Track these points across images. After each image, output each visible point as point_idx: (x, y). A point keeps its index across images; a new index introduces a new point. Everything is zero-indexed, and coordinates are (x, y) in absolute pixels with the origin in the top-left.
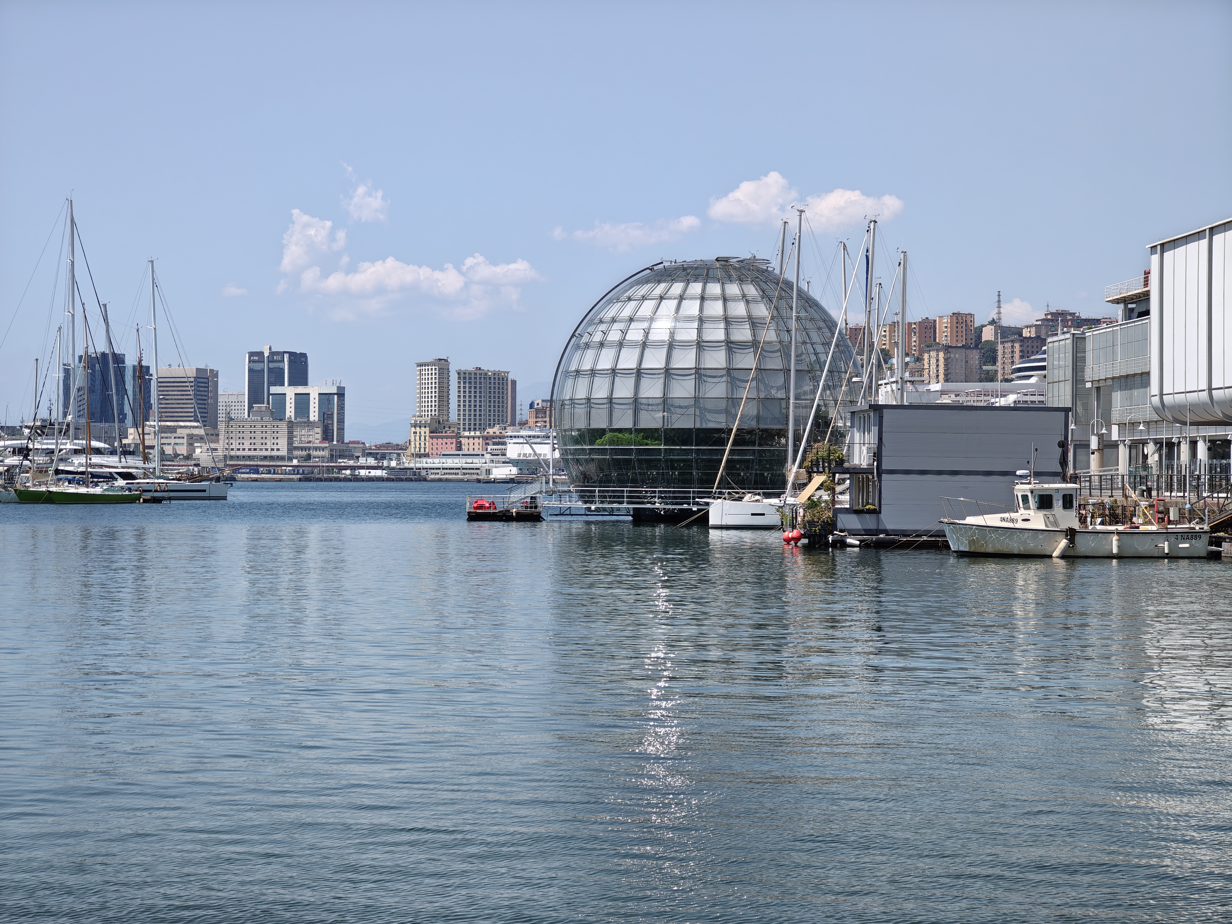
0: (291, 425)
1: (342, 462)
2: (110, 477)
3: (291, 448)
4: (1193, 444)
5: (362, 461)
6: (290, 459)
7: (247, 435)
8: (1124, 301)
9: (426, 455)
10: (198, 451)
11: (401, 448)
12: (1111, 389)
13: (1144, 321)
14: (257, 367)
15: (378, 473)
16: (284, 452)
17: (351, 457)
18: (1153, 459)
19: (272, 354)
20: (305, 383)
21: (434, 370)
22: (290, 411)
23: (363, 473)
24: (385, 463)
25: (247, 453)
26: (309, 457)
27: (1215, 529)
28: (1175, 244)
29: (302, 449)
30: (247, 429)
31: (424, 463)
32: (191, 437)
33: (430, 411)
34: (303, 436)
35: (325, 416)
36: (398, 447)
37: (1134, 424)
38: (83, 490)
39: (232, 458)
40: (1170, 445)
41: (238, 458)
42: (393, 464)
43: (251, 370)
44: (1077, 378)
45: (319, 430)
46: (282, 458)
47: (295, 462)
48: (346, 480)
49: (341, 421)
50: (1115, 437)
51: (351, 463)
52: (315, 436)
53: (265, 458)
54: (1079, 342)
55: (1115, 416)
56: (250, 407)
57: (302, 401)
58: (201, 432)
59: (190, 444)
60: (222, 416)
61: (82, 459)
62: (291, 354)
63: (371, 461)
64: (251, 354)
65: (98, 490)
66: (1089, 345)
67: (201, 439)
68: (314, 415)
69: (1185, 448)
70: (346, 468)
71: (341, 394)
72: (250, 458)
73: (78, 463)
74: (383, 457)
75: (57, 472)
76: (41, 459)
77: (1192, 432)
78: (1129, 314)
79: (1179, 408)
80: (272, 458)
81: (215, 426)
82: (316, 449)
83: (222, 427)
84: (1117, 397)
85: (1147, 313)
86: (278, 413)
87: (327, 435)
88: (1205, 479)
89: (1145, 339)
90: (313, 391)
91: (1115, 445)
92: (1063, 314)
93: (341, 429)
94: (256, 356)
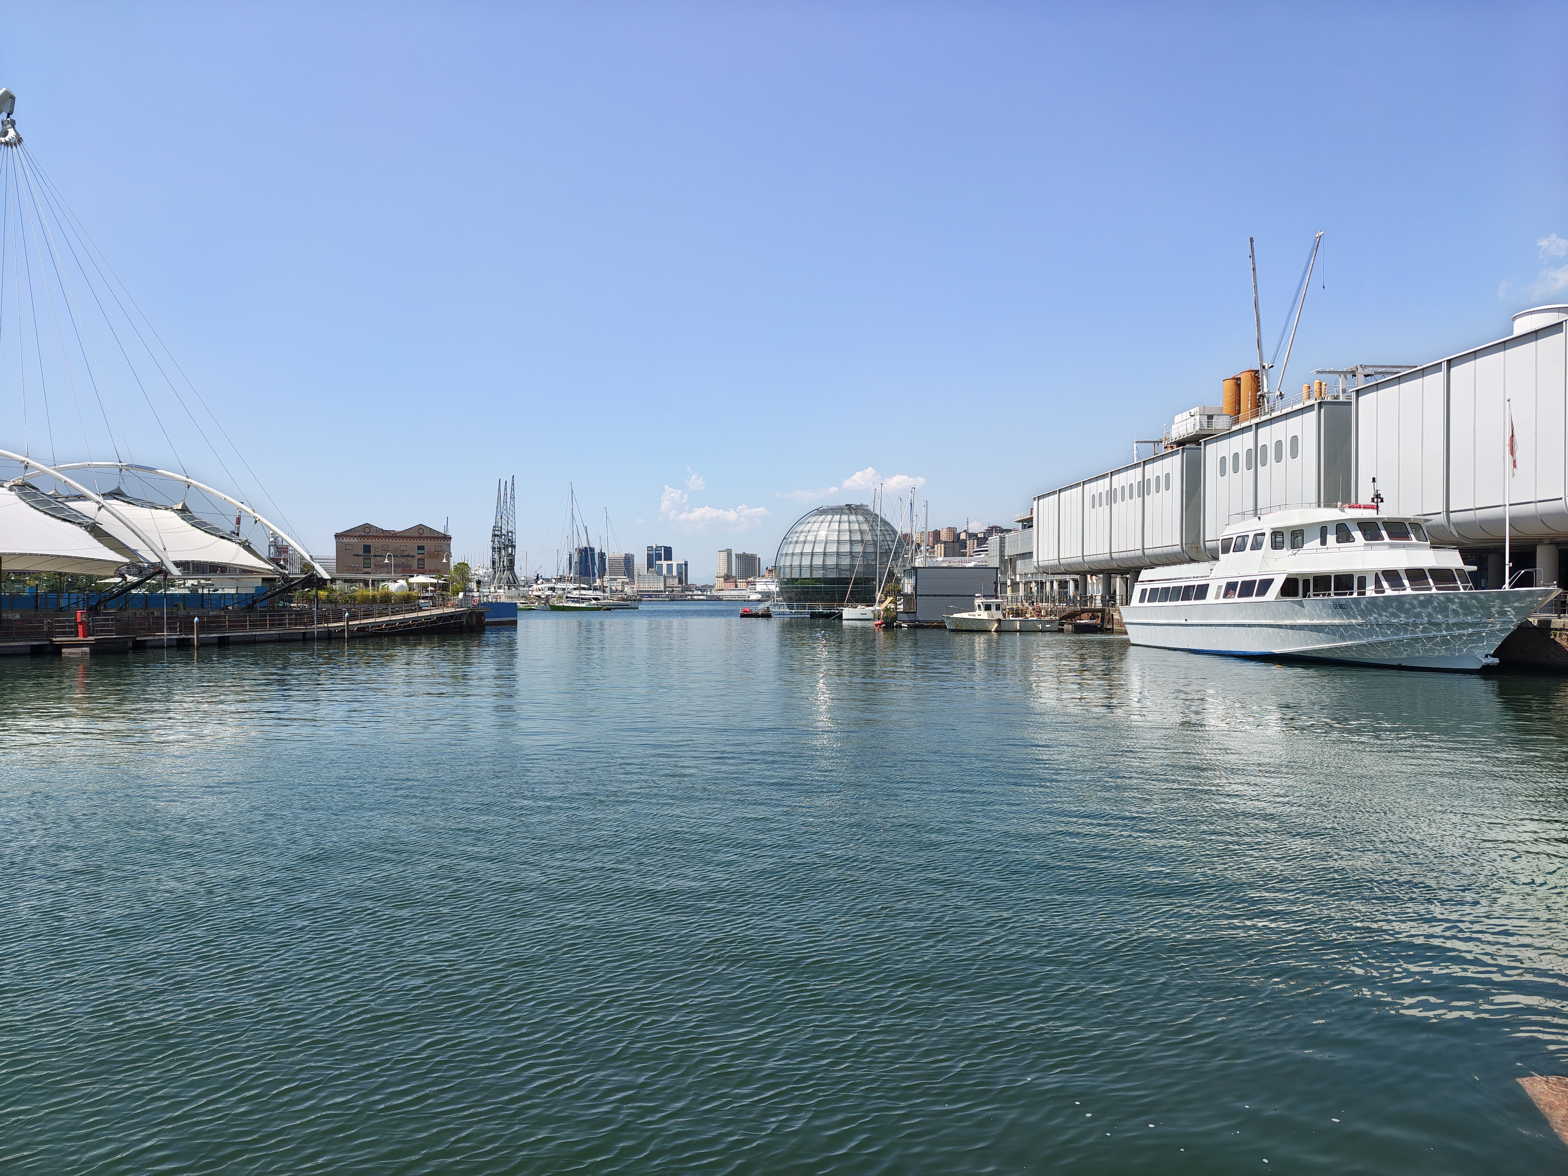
0: (665, 578)
1: (687, 593)
2: (590, 600)
3: (665, 588)
4: (1052, 583)
5: (695, 592)
6: (665, 592)
7: (647, 582)
8: (1022, 521)
9: (722, 590)
10: (626, 588)
11: (711, 587)
12: (1016, 559)
13: (1031, 529)
14: (651, 553)
16: (662, 589)
17: (691, 591)
18: (1034, 589)
19: (657, 547)
20: (671, 560)
21: (725, 554)
22: (665, 572)
23: (696, 597)
24: (705, 593)
25: (647, 589)
26: (673, 591)
27: (1061, 619)
28: (1044, 496)
29: (670, 587)
30: (646, 579)
31: (721, 593)
32: (623, 582)
33: (723, 571)
34: (670, 582)
35: (680, 573)
37: (1026, 574)
38: (577, 605)
39: (640, 591)
40: (1042, 583)
41: (643, 591)
43: (648, 554)
44: (1002, 556)
45: (677, 580)
46: (662, 591)
47: (667, 593)
48: (688, 600)
49: (686, 575)
50: (1018, 580)
51: (691, 593)
52: (675, 582)
53: (654, 591)
54: (1002, 540)
55: (1018, 571)
56: (648, 570)
57: (670, 567)
58: (627, 580)
59: (622, 586)
60: (636, 574)
61: (577, 592)
62: (665, 547)
63: (699, 593)
64: (648, 547)
65: (584, 605)
66: (1007, 541)
67: (627, 583)
68: (675, 573)
69: (1048, 584)
70: (689, 595)
71: (686, 565)
72: (648, 591)
73: (575, 594)
74: (704, 591)
75: (567, 597)
76: (560, 592)
77: (1051, 577)
78: (1024, 527)
79: (1046, 567)
80: (657, 591)
81: (633, 578)
82: (676, 587)
83: (636, 578)
84: (1019, 562)
85: (1032, 526)
86: (659, 573)
87: (680, 581)
88: (1057, 597)
89: (1031, 538)
90: (674, 563)
91: (1018, 583)
92: (996, 527)
93: (686, 579)
94: (650, 548)
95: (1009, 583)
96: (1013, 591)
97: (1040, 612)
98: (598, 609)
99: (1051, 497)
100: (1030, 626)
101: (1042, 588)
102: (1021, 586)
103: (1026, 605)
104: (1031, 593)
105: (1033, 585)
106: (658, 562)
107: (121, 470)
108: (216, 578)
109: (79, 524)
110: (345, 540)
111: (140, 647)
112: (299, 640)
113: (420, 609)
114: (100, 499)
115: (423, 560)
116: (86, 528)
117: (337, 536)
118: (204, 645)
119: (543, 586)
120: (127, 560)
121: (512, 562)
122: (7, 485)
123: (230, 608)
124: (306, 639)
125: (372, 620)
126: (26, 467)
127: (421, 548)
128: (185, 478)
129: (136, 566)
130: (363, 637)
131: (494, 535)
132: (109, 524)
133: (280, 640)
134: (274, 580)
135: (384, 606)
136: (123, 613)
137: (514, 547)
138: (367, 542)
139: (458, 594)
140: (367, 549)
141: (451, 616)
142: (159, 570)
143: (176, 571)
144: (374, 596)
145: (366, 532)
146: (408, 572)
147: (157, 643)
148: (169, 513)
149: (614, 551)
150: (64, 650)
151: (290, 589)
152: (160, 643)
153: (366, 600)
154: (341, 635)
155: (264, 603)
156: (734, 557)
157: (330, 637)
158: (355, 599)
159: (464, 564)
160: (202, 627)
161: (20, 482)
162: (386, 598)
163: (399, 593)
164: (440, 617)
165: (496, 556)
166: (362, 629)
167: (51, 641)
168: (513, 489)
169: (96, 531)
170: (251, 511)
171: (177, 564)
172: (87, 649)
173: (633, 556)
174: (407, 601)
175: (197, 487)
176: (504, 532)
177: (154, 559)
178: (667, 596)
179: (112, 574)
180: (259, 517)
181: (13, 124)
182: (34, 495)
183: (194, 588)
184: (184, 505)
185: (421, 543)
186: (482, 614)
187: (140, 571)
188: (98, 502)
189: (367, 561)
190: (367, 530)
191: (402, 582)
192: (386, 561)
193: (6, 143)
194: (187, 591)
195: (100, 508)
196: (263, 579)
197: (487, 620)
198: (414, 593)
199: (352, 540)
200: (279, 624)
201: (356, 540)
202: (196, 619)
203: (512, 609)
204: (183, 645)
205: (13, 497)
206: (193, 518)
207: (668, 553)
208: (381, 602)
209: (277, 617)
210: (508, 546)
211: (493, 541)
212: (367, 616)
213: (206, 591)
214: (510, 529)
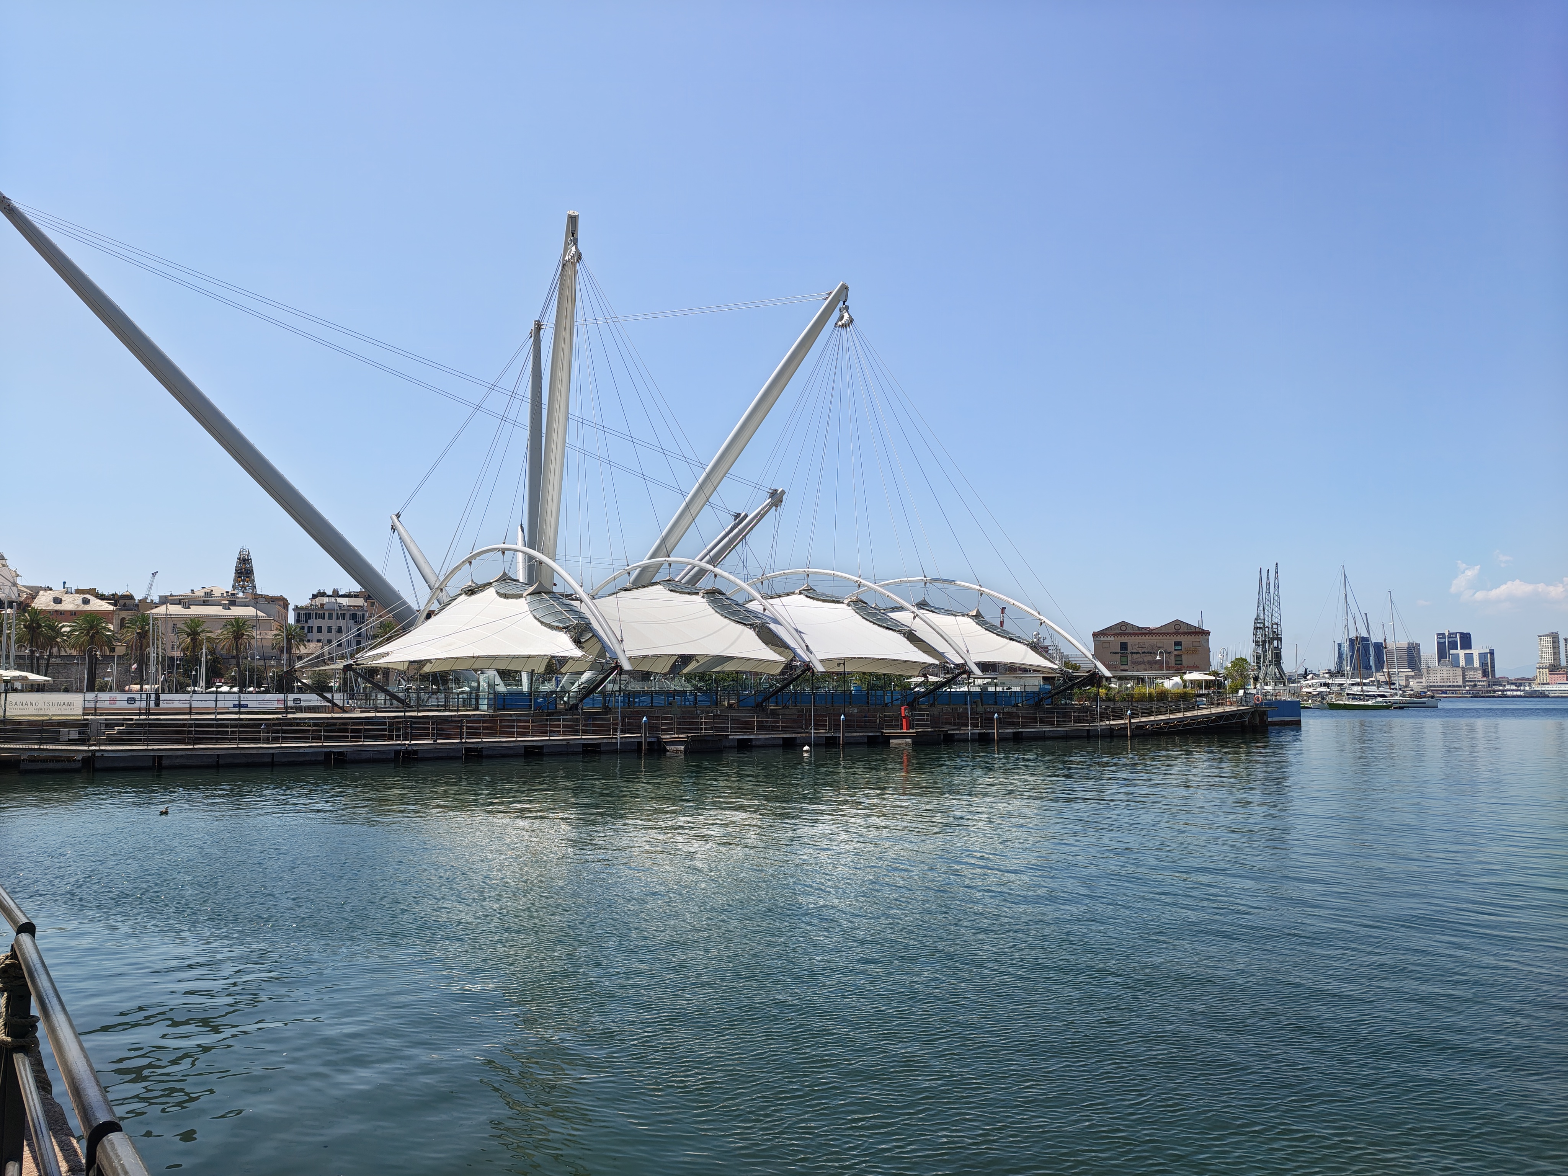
2: (1375, 697)
3: (1464, 681)
11: (1530, 681)
14: (1442, 641)
15: (1519, 693)
16: (1460, 683)
17: (1501, 685)
19: (1450, 634)
20: (1470, 648)
21: (1549, 639)
22: (1462, 662)
23: (1509, 693)
24: (1522, 688)
29: (1471, 681)
30: (1438, 672)
31: (1545, 688)
35: (1483, 665)
36: (1528, 679)
38: (1362, 703)
39: (1431, 686)
41: (1434, 686)
42: (1527, 688)
43: (1438, 643)
45: (1480, 672)
46: (1460, 686)
47: (1467, 688)
48: (1499, 697)
49: (1493, 667)
51: (1501, 688)
52: (1479, 675)
53: (1450, 686)
57: (1469, 658)
62: (1461, 633)
63: (1514, 687)
64: (1438, 635)
65: (1370, 703)
68: (1476, 663)
70: (1498, 691)
71: (1492, 653)
72: (1441, 686)
73: (1356, 690)
74: (1520, 685)
75: (1348, 694)
76: (1337, 688)
80: (1454, 686)
81: (1420, 671)
82: (1479, 681)
83: (1424, 671)
86: (1455, 663)
87: (1485, 674)
90: (1475, 652)
93: (1493, 671)
94: (1441, 636)
98: (1387, 708)
106: (1452, 652)
107: (926, 583)
108: (1001, 677)
110: (1102, 639)
113: (1199, 709)
115: (1180, 656)
116: (904, 634)
117: (1095, 635)
119: (1314, 681)
120: (937, 662)
121: (1278, 657)
122: (846, 601)
123: (1020, 705)
124: (1090, 736)
126: (859, 586)
127: (1177, 644)
128: (978, 588)
131: (1256, 628)
133: (1066, 737)
136: (933, 709)
137: (1279, 639)
138: (1124, 639)
140: (1124, 646)
142: (963, 671)
143: (977, 671)
144: (1150, 694)
147: (962, 737)
148: (965, 619)
150: (891, 741)
151: (1071, 688)
153: (1143, 698)
154: (1123, 732)
155: (1049, 701)
157: (1113, 736)
158: (1132, 696)
159: (1242, 659)
160: (1001, 723)
161: (854, 598)
162: (1163, 696)
163: (1175, 690)
164: (1220, 716)
165: (1260, 651)
166: (1140, 727)
167: (882, 732)
168: (1277, 578)
169: (912, 637)
170: (1037, 615)
171: (978, 664)
172: (909, 741)
173: (1418, 645)
174: (1184, 699)
175: (988, 595)
176: (1267, 624)
177: (959, 661)
178: (1468, 692)
179: (917, 673)
180: (1044, 619)
181: (847, 308)
182: (865, 609)
183: (984, 687)
184: (978, 611)
185: (1178, 639)
186: (1264, 714)
188: (913, 612)
189: (1124, 659)
190: (1124, 628)
191: (1177, 679)
192: (1158, 658)
194: (978, 689)
195: (915, 617)
197: (1270, 719)
198: (1189, 690)
199: (1109, 638)
200: (1064, 721)
201: (1112, 638)
202: (996, 715)
203: (1295, 708)
204: (984, 740)
205: (850, 611)
206: (986, 623)
207: (1466, 641)
208: (1158, 700)
209: (1063, 714)
210: (1273, 639)
211: (1255, 635)
212: (1145, 714)
213: (999, 689)
214: (1275, 620)
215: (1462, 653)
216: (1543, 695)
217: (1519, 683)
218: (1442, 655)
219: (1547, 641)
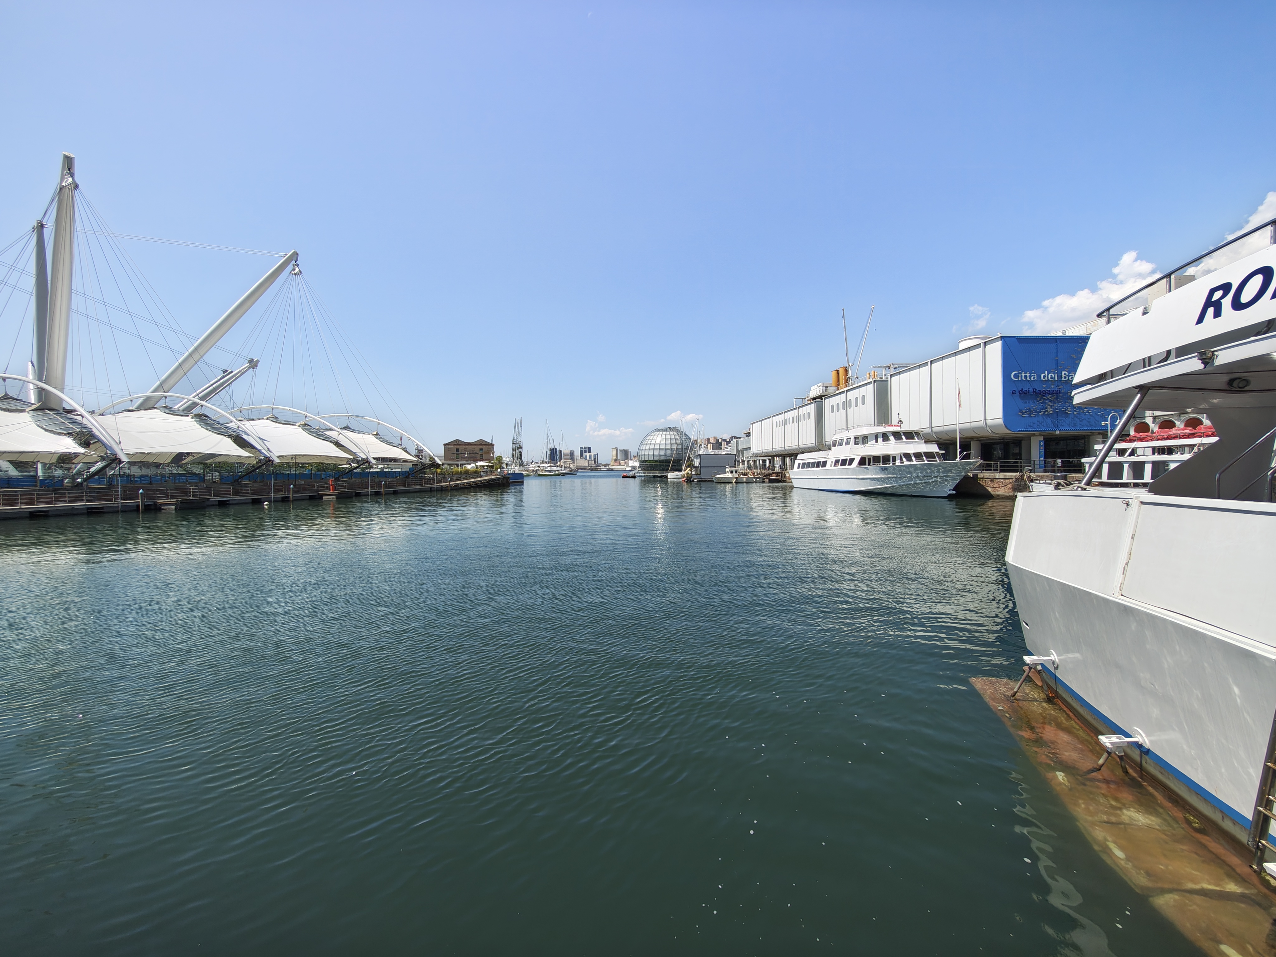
0: (588, 461)
6: (588, 467)
7: (580, 463)
8: (746, 434)
9: (614, 466)
10: (571, 466)
11: (609, 465)
12: (744, 450)
13: (749, 437)
14: (582, 450)
15: (605, 469)
17: (600, 466)
18: (752, 464)
19: (584, 447)
20: (591, 453)
22: (588, 458)
23: (602, 469)
27: (763, 477)
28: (755, 423)
29: (590, 465)
30: (580, 461)
32: (570, 463)
33: (614, 457)
34: (591, 462)
37: (748, 457)
38: (550, 474)
40: (755, 461)
41: (579, 467)
44: (737, 449)
45: (594, 461)
48: (599, 471)
49: (598, 460)
50: (744, 459)
54: (737, 442)
55: (744, 456)
57: (590, 456)
58: (572, 462)
60: (575, 459)
62: (588, 447)
64: (581, 447)
65: (553, 474)
66: (739, 442)
71: (597, 455)
73: (549, 469)
75: (545, 470)
78: (747, 436)
80: (585, 467)
81: (574, 461)
82: (593, 465)
84: (745, 452)
89: (750, 441)
92: (734, 436)
95: (741, 461)
96: (742, 464)
97: (754, 473)
98: (559, 475)
99: (758, 423)
100: (750, 480)
101: (755, 463)
102: (746, 463)
103: (748, 471)
104: (750, 465)
105: (751, 462)
106: (585, 454)
107: (348, 417)
108: (392, 464)
109: (330, 441)
110: (448, 447)
111: (358, 495)
112: (429, 491)
113: (481, 477)
114: (339, 430)
115: (482, 455)
116: (333, 443)
117: (445, 445)
118: (386, 494)
119: (535, 465)
120: (352, 457)
121: (521, 455)
122: (298, 424)
123: (398, 477)
124: (431, 490)
125: (460, 482)
126: (306, 417)
127: (481, 449)
128: (377, 421)
129: (355, 460)
130: (456, 489)
131: (513, 443)
132: (343, 441)
133: (420, 491)
134: (417, 465)
135: (465, 475)
136: (350, 480)
137: (521, 448)
138: (458, 447)
139: (497, 470)
140: (458, 450)
141: (495, 479)
142: (366, 461)
143: (374, 462)
144: (461, 471)
145: (457, 443)
146: (475, 460)
147: (366, 493)
148: (370, 436)
149: (565, 449)
150: (324, 497)
151: (424, 469)
152: (367, 493)
153: (457, 473)
154: (447, 488)
155: (413, 475)
156: (619, 451)
157: (442, 490)
158: (453, 472)
159: (500, 456)
160: (386, 486)
161: (303, 423)
162: (467, 472)
163: (472, 470)
164: (490, 480)
165: (514, 453)
166: (456, 486)
167: (318, 493)
168: (521, 423)
169: (338, 444)
170: (406, 435)
171: (374, 458)
172: (334, 497)
173: (574, 451)
174: (476, 473)
175: (382, 424)
176: (518, 442)
177: (364, 457)
178: (589, 469)
179: (345, 463)
180: (411, 437)
181: (298, 265)
182: (310, 429)
183: (382, 469)
184: (377, 432)
185: (481, 447)
186: (508, 478)
187: (357, 461)
188: (338, 432)
189: (457, 456)
190: (458, 442)
191: (473, 465)
192: (466, 456)
193: (295, 274)
194: (379, 470)
195: (339, 434)
196: (413, 465)
197: (510, 481)
198: (479, 469)
199: (451, 447)
200: (420, 484)
201: (453, 447)
202: (383, 482)
203: (521, 476)
204: (377, 494)
205: (300, 430)
206: (381, 438)
207: (589, 450)
208: (464, 474)
209: (419, 481)
210: (519, 448)
211: (513, 446)
212: (458, 480)
213: (387, 470)
214: (520, 440)
215: (588, 454)
216: (612, 470)
217: (605, 466)
218: (581, 455)
219: (615, 450)
